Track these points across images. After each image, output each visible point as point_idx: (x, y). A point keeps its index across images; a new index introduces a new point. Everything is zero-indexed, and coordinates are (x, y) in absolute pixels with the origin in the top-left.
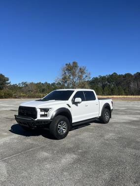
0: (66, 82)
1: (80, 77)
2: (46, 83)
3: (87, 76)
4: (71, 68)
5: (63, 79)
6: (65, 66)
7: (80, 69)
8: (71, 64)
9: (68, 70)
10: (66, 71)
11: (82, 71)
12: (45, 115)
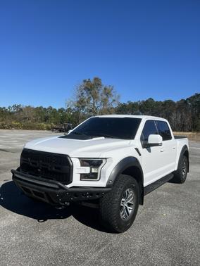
0: (83, 107)
1: (104, 101)
2: (51, 108)
3: (114, 101)
4: (91, 87)
5: (78, 102)
6: (82, 83)
7: (105, 89)
8: (92, 80)
9: (86, 88)
10: (83, 91)
11: (107, 93)
12: (93, 176)
